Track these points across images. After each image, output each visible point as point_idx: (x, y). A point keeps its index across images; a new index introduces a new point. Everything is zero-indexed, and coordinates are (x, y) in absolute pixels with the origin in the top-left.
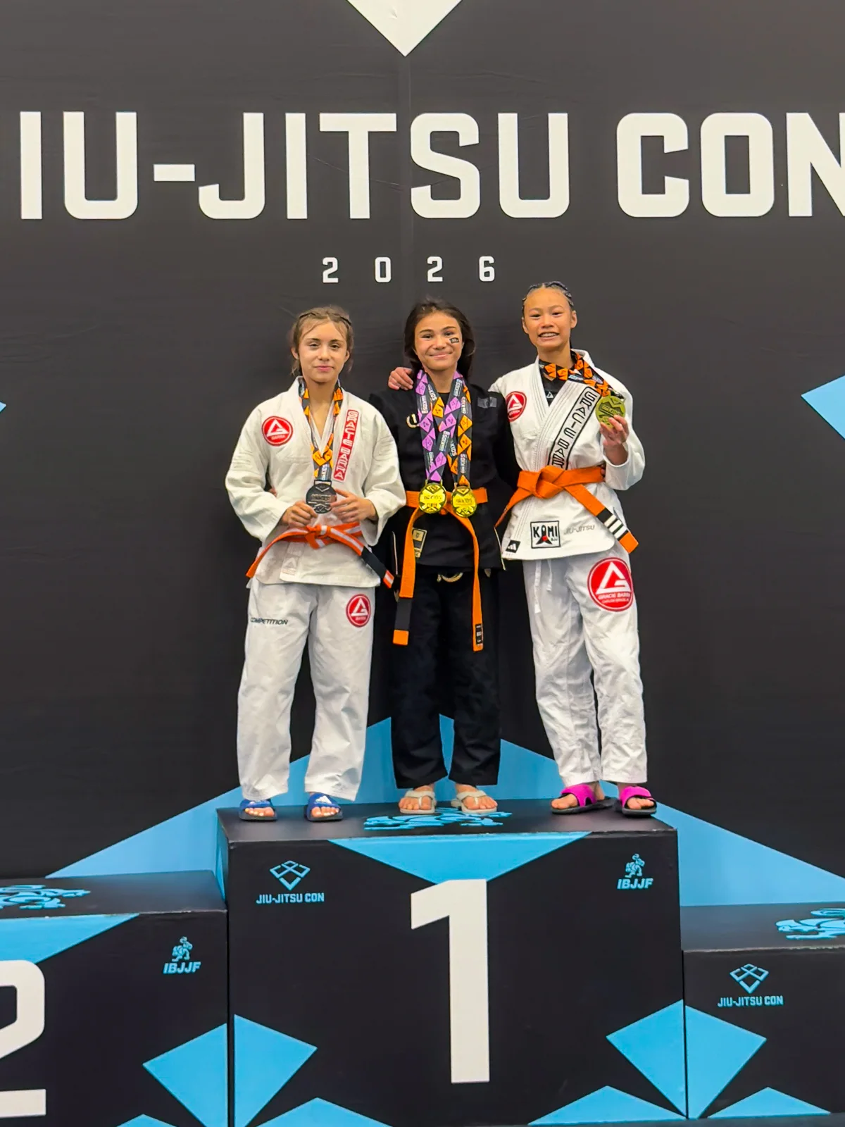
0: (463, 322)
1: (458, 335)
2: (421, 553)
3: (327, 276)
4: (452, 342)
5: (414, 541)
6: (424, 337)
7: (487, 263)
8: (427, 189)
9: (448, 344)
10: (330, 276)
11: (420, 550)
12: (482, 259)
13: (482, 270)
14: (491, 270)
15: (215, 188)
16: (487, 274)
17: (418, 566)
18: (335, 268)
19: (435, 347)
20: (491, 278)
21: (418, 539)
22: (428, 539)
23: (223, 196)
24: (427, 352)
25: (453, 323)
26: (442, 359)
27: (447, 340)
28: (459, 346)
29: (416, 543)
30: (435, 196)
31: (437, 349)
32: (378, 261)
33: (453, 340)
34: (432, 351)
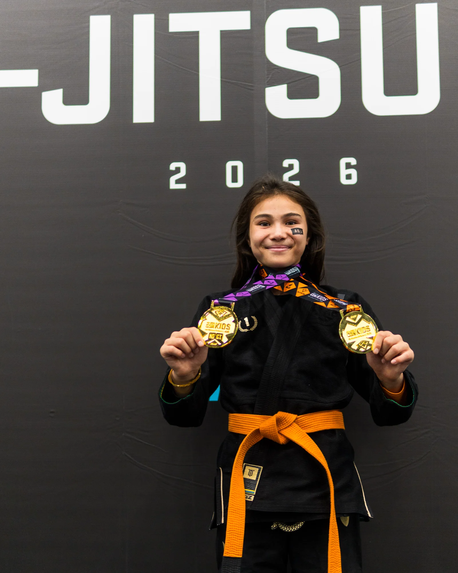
0: (311, 212)
1: (303, 225)
2: (255, 496)
3: (174, 182)
4: (294, 234)
5: (245, 479)
6: (259, 224)
7: (348, 166)
8: (283, 89)
9: (289, 235)
10: (178, 182)
11: (254, 492)
12: (343, 161)
13: (343, 172)
14: (354, 172)
15: (59, 92)
16: (349, 177)
17: (248, 512)
18: (183, 173)
19: (272, 237)
20: (354, 181)
21: (251, 478)
22: (264, 477)
23: (68, 101)
24: (261, 243)
25: (297, 210)
26: (279, 253)
27: (288, 230)
28: (303, 239)
29: (248, 483)
30: (291, 95)
31: (274, 240)
32: (229, 165)
33: (296, 231)
34: (269, 242)
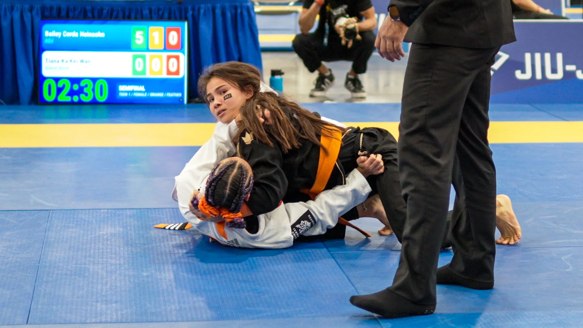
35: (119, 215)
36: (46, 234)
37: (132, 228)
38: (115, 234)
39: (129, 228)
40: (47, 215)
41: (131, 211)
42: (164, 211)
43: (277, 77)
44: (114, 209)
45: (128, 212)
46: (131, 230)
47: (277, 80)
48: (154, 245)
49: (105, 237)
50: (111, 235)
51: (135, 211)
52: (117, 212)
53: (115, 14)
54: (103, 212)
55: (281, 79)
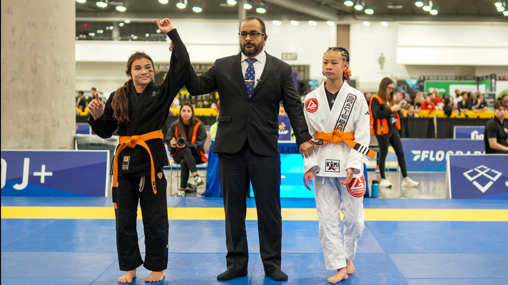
35: (292, 257)
36: (254, 266)
37: (299, 264)
38: (290, 267)
39: (298, 263)
40: (255, 256)
41: (299, 254)
42: (316, 255)
43: (376, 185)
44: (290, 253)
45: (297, 255)
46: (298, 264)
47: (376, 186)
48: (311, 273)
49: (285, 268)
50: (288, 267)
51: (301, 254)
52: (291, 255)
53: (290, 150)
54: (284, 255)
55: (378, 186)
